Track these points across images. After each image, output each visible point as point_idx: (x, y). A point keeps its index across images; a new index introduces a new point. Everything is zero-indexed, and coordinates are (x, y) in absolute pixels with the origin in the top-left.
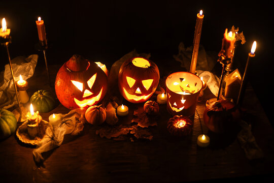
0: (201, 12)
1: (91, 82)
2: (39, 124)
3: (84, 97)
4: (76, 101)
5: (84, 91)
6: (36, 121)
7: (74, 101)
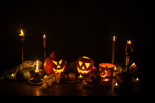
1: (60, 62)
4: (54, 69)
5: (57, 65)
7: (53, 69)
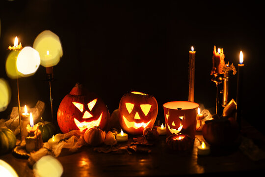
0: (193, 48)
1: (92, 105)
2: (37, 137)
3: (84, 117)
5: (84, 112)
6: (35, 133)
